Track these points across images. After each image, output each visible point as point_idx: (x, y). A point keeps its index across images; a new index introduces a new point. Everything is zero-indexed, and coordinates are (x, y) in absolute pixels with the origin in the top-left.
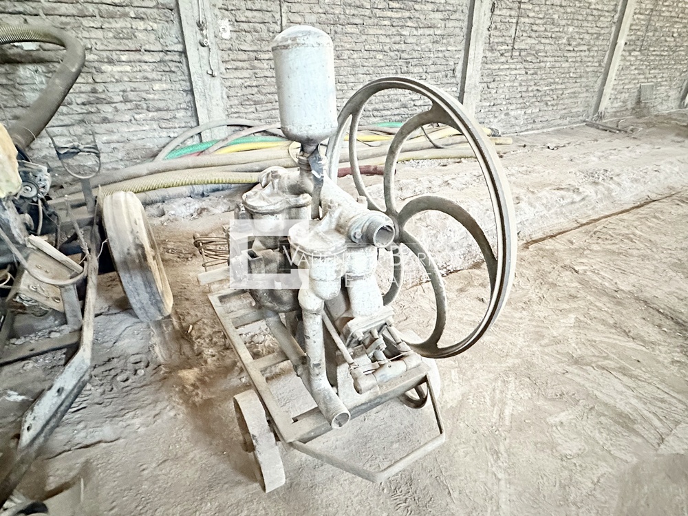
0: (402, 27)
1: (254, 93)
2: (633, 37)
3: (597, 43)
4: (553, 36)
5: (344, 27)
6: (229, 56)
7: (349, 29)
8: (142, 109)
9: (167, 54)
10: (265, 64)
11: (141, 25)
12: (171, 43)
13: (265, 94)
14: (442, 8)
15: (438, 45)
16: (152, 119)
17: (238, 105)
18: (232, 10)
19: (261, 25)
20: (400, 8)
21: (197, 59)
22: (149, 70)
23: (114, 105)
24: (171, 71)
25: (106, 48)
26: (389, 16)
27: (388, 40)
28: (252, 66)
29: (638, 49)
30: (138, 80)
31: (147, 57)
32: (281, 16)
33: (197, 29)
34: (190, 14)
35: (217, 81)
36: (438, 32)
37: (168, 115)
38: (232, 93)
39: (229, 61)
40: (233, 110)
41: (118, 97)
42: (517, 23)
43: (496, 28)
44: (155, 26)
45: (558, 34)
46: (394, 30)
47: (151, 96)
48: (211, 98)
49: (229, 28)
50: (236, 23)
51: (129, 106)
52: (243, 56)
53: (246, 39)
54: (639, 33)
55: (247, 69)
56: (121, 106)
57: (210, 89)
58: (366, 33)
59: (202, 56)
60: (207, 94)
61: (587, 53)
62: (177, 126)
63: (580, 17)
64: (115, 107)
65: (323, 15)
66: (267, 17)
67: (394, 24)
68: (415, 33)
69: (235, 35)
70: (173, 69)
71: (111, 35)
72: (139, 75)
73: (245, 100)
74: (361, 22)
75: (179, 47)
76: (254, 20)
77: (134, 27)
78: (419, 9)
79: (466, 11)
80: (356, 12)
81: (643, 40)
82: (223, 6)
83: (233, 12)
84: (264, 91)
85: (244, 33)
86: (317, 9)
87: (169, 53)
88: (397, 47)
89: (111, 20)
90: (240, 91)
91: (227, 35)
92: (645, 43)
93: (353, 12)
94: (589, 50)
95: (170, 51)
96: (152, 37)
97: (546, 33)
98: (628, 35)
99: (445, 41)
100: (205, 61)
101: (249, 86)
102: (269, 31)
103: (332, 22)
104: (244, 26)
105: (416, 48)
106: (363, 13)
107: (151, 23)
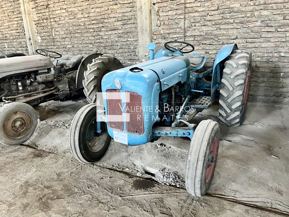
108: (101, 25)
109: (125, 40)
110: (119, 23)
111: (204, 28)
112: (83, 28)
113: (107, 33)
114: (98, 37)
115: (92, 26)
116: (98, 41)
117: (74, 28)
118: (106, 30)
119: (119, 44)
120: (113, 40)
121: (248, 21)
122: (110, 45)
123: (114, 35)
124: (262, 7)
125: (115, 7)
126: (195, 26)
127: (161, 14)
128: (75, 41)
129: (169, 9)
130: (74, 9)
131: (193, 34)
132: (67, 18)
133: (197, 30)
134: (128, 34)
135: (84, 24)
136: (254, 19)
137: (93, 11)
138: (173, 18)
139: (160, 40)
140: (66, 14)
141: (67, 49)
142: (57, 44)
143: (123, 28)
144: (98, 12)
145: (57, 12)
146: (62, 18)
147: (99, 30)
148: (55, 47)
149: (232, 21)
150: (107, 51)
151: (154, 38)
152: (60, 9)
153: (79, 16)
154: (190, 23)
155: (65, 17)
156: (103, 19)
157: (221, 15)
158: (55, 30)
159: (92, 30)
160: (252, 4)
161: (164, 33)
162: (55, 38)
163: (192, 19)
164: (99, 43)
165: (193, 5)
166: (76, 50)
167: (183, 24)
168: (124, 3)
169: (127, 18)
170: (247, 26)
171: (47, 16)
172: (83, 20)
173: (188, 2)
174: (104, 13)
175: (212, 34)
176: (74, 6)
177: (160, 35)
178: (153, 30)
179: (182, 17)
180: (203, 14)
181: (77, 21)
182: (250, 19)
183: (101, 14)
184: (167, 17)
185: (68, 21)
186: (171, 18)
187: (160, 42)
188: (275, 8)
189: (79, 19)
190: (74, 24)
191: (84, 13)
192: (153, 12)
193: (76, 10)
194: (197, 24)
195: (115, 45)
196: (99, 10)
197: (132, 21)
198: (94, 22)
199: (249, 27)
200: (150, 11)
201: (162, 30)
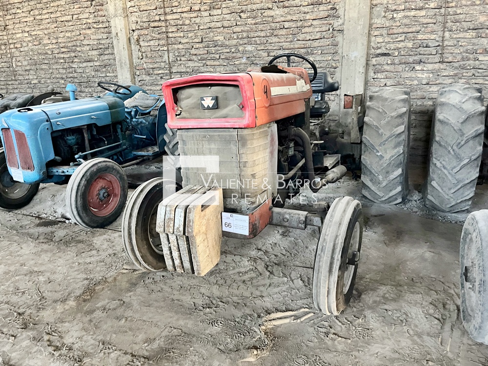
108: (73, 54)
109: (103, 75)
110: (95, 53)
111: (190, 64)
112: (51, 57)
113: (81, 65)
114: (71, 70)
115: (62, 56)
116: (71, 75)
117: (40, 57)
118: (79, 61)
119: (97, 80)
120: (88, 74)
121: (233, 58)
122: (86, 81)
123: (90, 68)
124: (246, 41)
125: (88, 32)
126: (181, 60)
127: (142, 43)
128: (42, 74)
129: (150, 38)
130: (38, 33)
131: (179, 70)
132: (30, 44)
133: (183, 66)
134: (107, 67)
135: (52, 52)
136: (239, 55)
137: (61, 35)
138: (155, 49)
139: (144, 76)
140: (29, 39)
141: (32, 85)
142: (20, 79)
143: (101, 59)
144: (68, 37)
145: (18, 36)
146: (25, 44)
147: (71, 61)
148: (17, 83)
149: (217, 56)
150: (83, 88)
151: (137, 73)
152: (21, 31)
153: (46, 41)
154: (174, 56)
155: (28, 42)
156: (74, 46)
157: (206, 49)
158: (16, 59)
159: (62, 61)
160: (235, 37)
161: (147, 68)
162: (17, 70)
163: (176, 52)
164: (72, 77)
165: (177, 35)
166: (43, 86)
167: (167, 58)
168: (98, 27)
169: (103, 47)
170: (233, 63)
171: (6, 41)
172: (51, 46)
173: (170, 31)
174: (75, 39)
175: (199, 71)
176: (38, 29)
177: (143, 70)
178: (134, 63)
179: (166, 48)
180: (187, 46)
181: (43, 47)
182: (234, 55)
183: (72, 39)
184: (149, 48)
185: (32, 47)
186: (153, 49)
187: (144, 79)
188: (258, 42)
189: (45, 45)
190: (39, 51)
191: (52, 38)
192: (132, 41)
193: (41, 33)
194: (183, 59)
195: (92, 82)
196: (68, 34)
197: (110, 51)
198: (63, 50)
199: (235, 64)
200: (129, 39)
201: (145, 64)
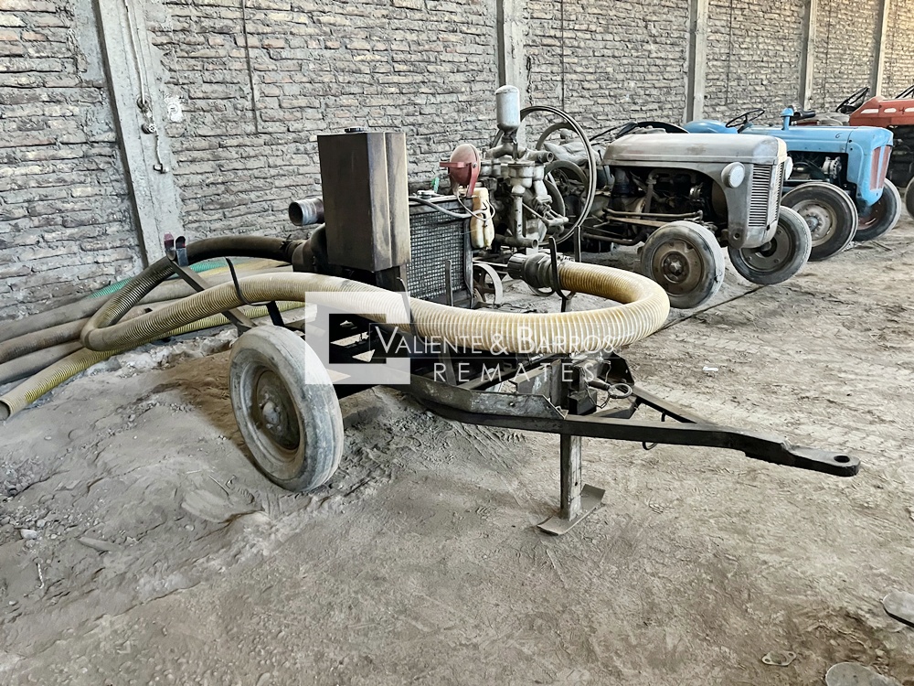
0: (415, 94)
1: (220, 192)
2: (713, 89)
3: (669, 99)
4: (612, 94)
5: (338, 99)
6: (182, 144)
7: (345, 100)
8: (56, 224)
9: (92, 146)
10: (234, 153)
11: (56, 110)
12: (99, 131)
13: (236, 194)
14: (463, 68)
15: (464, 114)
16: (71, 238)
17: (198, 210)
18: (183, 84)
19: (225, 101)
20: (410, 71)
21: (139, 151)
22: (66, 170)
23: (13, 222)
24: (99, 169)
25: (8, 144)
26: (395, 81)
27: (398, 112)
28: (215, 156)
29: (723, 103)
30: (50, 185)
31: (64, 152)
32: (252, 89)
33: (138, 110)
34: (127, 92)
35: (168, 179)
36: (463, 98)
37: (95, 231)
38: (188, 194)
39: (181, 151)
40: (190, 218)
41: (21, 210)
42: (563, 81)
43: (537, 88)
44: (76, 110)
45: (619, 91)
46: (404, 98)
47: (69, 206)
48: (161, 203)
49: (180, 107)
50: (190, 101)
51: (36, 221)
52: (203, 143)
53: (206, 122)
54: (718, 83)
55: (209, 160)
56: (23, 223)
57: (158, 191)
58: (368, 104)
59: (146, 147)
60: (154, 199)
61: (659, 112)
62: (109, 246)
63: (641, 69)
64: (16, 225)
65: (308, 85)
66: (232, 91)
67: (404, 91)
68: (433, 100)
69: (188, 116)
70: (101, 167)
71: (14, 126)
72: (52, 177)
73: (209, 203)
74: (361, 91)
75: (111, 136)
76: (214, 95)
77: (46, 113)
78: (435, 70)
79: (495, 70)
80: (352, 79)
81: (727, 92)
82: (172, 80)
83: (185, 86)
84: (235, 189)
85: (202, 113)
86: (298, 77)
87: (95, 145)
88: (412, 120)
89: (15, 106)
90: (200, 191)
91: (177, 117)
92: (730, 95)
93: (347, 78)
94: (660, 108)
95: (97, 143)
96: (72, 124)
97: (603, 91)
98: (706, 87)
99: (473, 108)
100: (150, 153)
101: (212, 183)
102: (236, 108)
103: (321, 93)
104: (201, 103)
105: (437, 119)
106: (361, 80)
107: (71, 108)
148: (259, 140)
153: (358, 44)
155: (308, 38)
158: (262, 77)
162: (261, 105)
172: (369, 56)
173: (564, 53)
176: (341, 11)
185: (316, 52)
189: (358, 51)
190: (340, 65)
193: (348, 23)
